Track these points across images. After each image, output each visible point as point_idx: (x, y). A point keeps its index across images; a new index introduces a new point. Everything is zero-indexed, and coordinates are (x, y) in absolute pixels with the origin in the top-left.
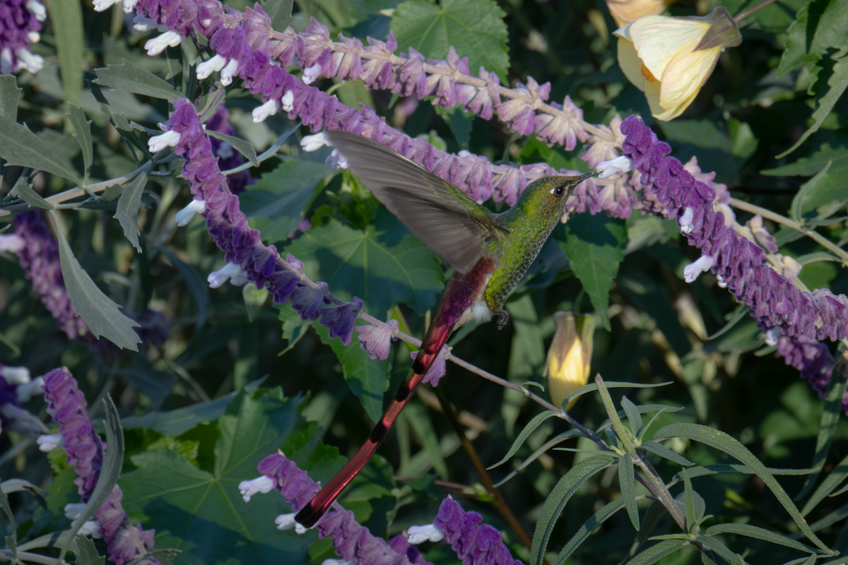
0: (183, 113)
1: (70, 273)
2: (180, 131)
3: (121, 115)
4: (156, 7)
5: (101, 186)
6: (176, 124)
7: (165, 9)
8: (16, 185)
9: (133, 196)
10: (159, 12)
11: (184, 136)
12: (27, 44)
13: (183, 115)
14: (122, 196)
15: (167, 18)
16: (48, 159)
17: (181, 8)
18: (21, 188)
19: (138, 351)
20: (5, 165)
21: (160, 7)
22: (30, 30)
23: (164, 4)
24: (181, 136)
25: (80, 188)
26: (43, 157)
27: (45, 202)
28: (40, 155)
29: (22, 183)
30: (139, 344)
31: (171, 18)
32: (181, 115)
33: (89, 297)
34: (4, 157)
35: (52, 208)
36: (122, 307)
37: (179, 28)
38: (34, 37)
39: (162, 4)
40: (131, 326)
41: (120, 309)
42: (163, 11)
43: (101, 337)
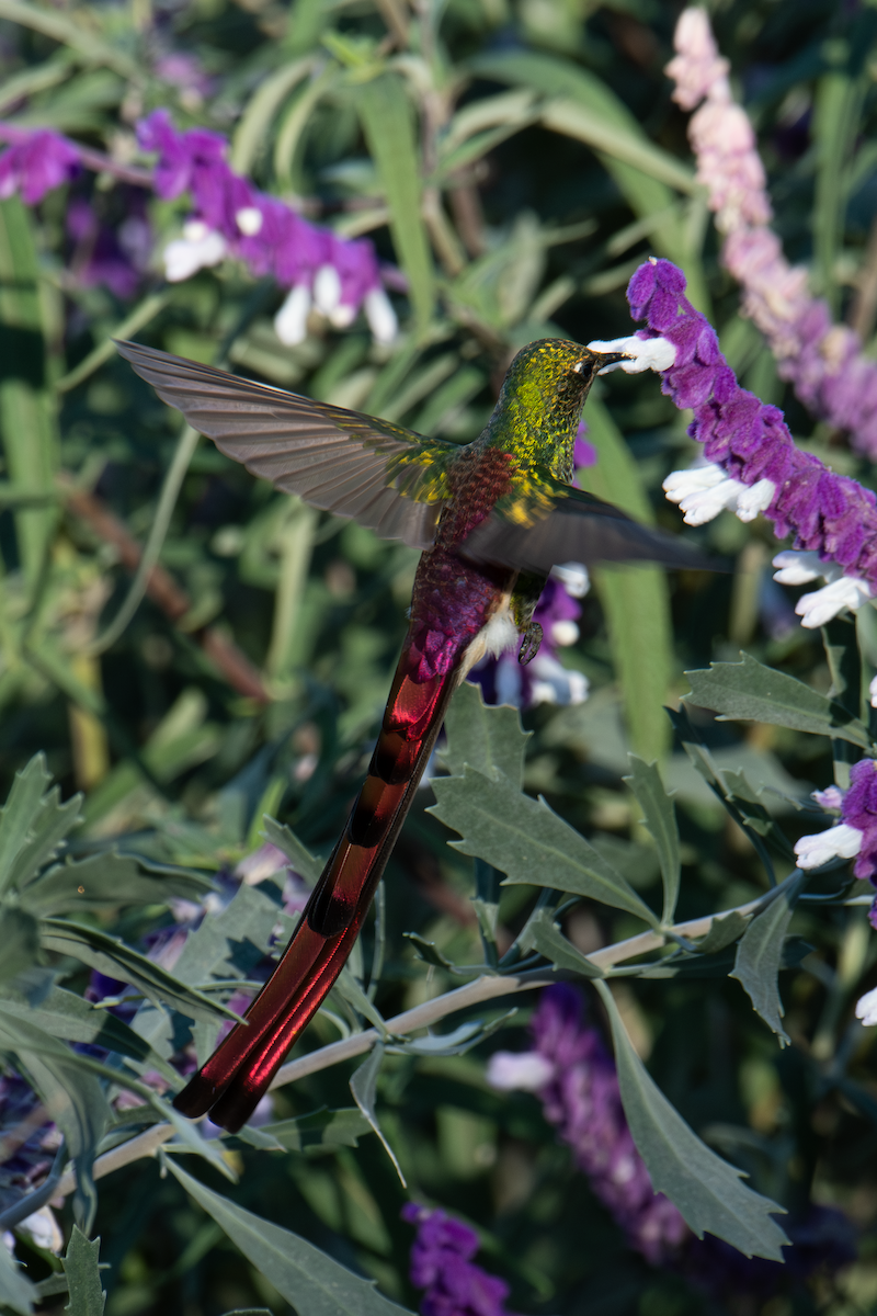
0: (868, 790)
1: (640, 1108)
2: (862, 827)
3: (738, 774)
4: (813, 519)
5: (700, 927)
6: (854, 811)
7: (832, 520)
8: (529, 924)
9: (768, 937)
10: (821, 530)
11: (870, 837)
12: (555, 650)
13: (867, 794)
14: (744, 939)
15: (839, 544)
16: (589, 871)
17: (867, 527)
18: (539, 931)
19: (782, 1261)
20: (503, 883)
21: (821, 519)
22: (556, 618)
23: (831, 512)
24: (865, 837)
25: (657, 932)
26: (580, 867)
27: (586, 960)
28: (573, 862)
29: (540, 920)
30: (784, 1249)
31: (845, 544)
32: (862, 794)
33: (680, 1155)
34: (501, 867)
35: (598, 974)
36: (745, 1175)
37: (866, 566)
38: (566, 632)
39: (825, 511)
40: (767, 1212)
41: (743, 1179)
42: (829, 526)
43: (707, 1234)
